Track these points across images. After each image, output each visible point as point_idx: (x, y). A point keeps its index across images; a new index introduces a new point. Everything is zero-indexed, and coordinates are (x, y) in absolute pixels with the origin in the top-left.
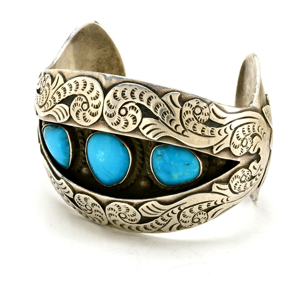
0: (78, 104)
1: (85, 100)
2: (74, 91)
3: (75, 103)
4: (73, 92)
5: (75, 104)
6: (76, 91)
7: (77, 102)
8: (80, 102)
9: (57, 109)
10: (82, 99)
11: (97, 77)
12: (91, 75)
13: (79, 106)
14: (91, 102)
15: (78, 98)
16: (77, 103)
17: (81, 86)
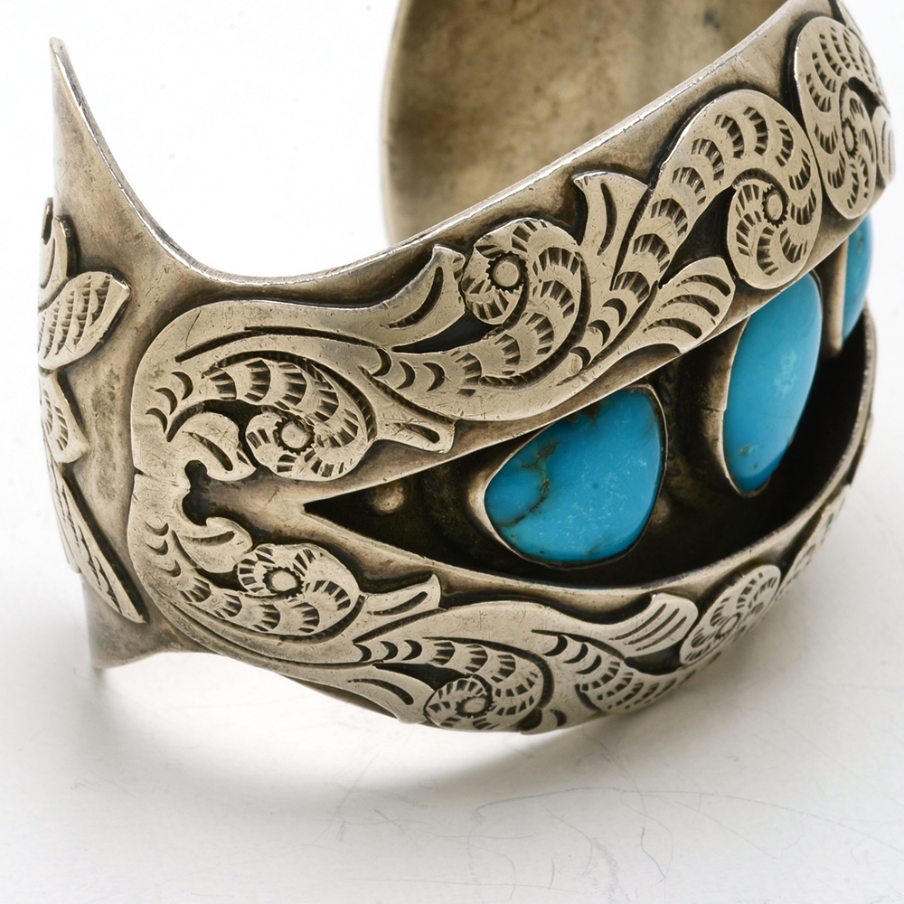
0: (754, 217)
1: (764, 186)
2: (717, 182)
3: (741, 222)
4: (713, 190)
5: (742, 227)
6: (719, 175)
7: (743, 213)
8: (753, 206)
9: (671, 302)
10: (756, 188)
11: (732, 79)
12: (713, 87)
13: (759, 220)
14: (782, 176)
15: (740, 194)
16: (747, 217)
17: (726, 146)
